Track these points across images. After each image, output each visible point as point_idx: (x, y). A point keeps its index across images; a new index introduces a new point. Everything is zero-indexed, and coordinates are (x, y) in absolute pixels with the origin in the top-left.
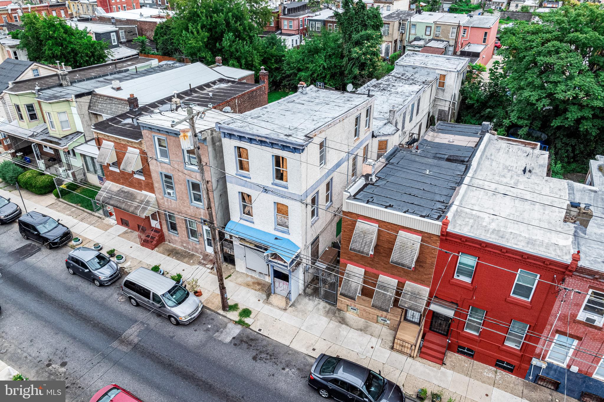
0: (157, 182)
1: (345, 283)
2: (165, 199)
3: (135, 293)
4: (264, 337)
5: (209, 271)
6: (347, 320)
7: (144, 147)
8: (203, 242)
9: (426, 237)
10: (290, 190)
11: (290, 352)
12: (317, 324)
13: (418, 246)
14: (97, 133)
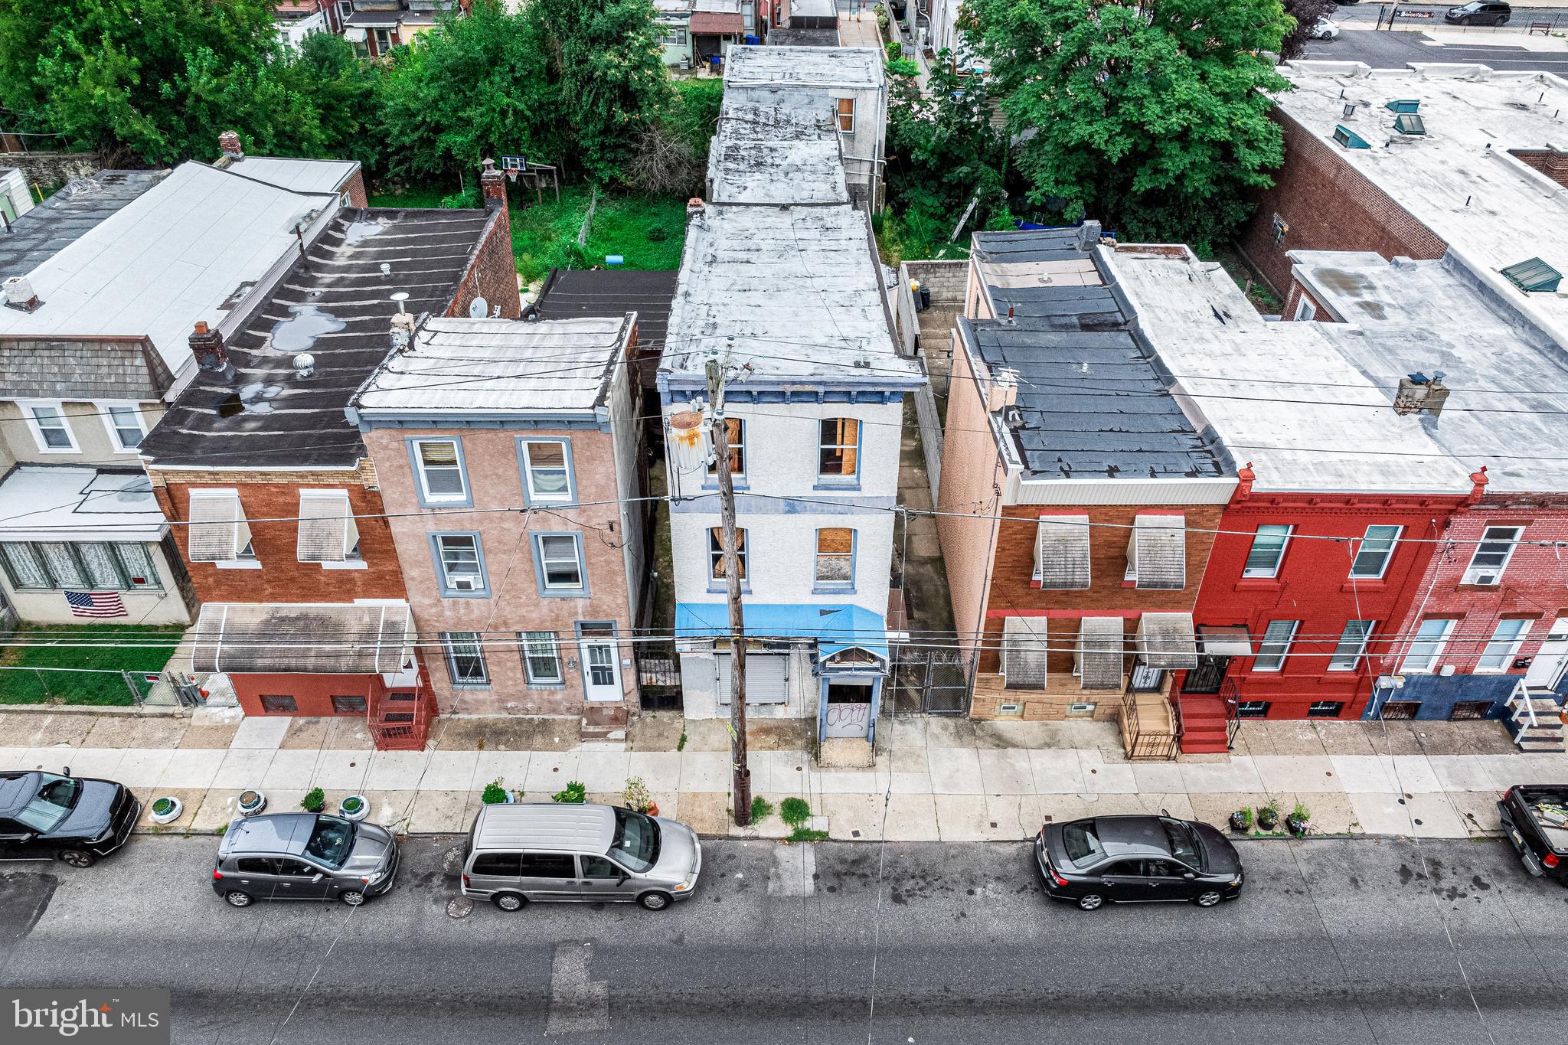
0: (418, 564)
1: (1010, 659)
2: (446, 602)
3: (517, 879)
4: (875, 845)
5: (623, 745)
6: (1008, 735)
7: (373, 480)
8: (578, 682)
9: (1194, 514)
10: (866, 492)
11: (953, 852)
12: (958, 770)
13: (1180, 537)
14: (165, 473)
